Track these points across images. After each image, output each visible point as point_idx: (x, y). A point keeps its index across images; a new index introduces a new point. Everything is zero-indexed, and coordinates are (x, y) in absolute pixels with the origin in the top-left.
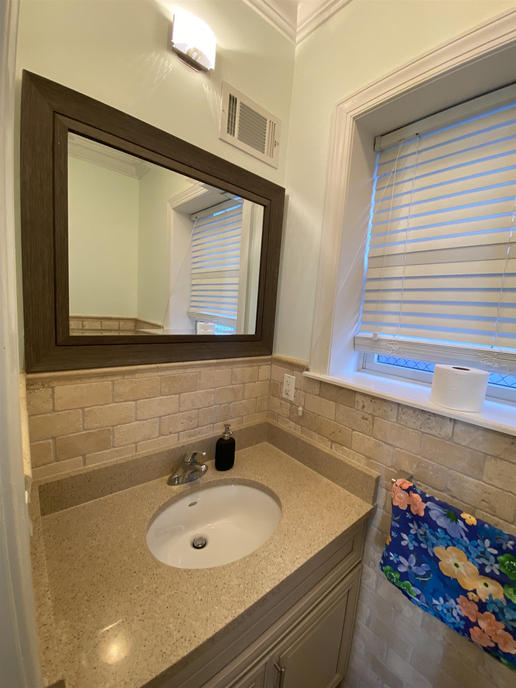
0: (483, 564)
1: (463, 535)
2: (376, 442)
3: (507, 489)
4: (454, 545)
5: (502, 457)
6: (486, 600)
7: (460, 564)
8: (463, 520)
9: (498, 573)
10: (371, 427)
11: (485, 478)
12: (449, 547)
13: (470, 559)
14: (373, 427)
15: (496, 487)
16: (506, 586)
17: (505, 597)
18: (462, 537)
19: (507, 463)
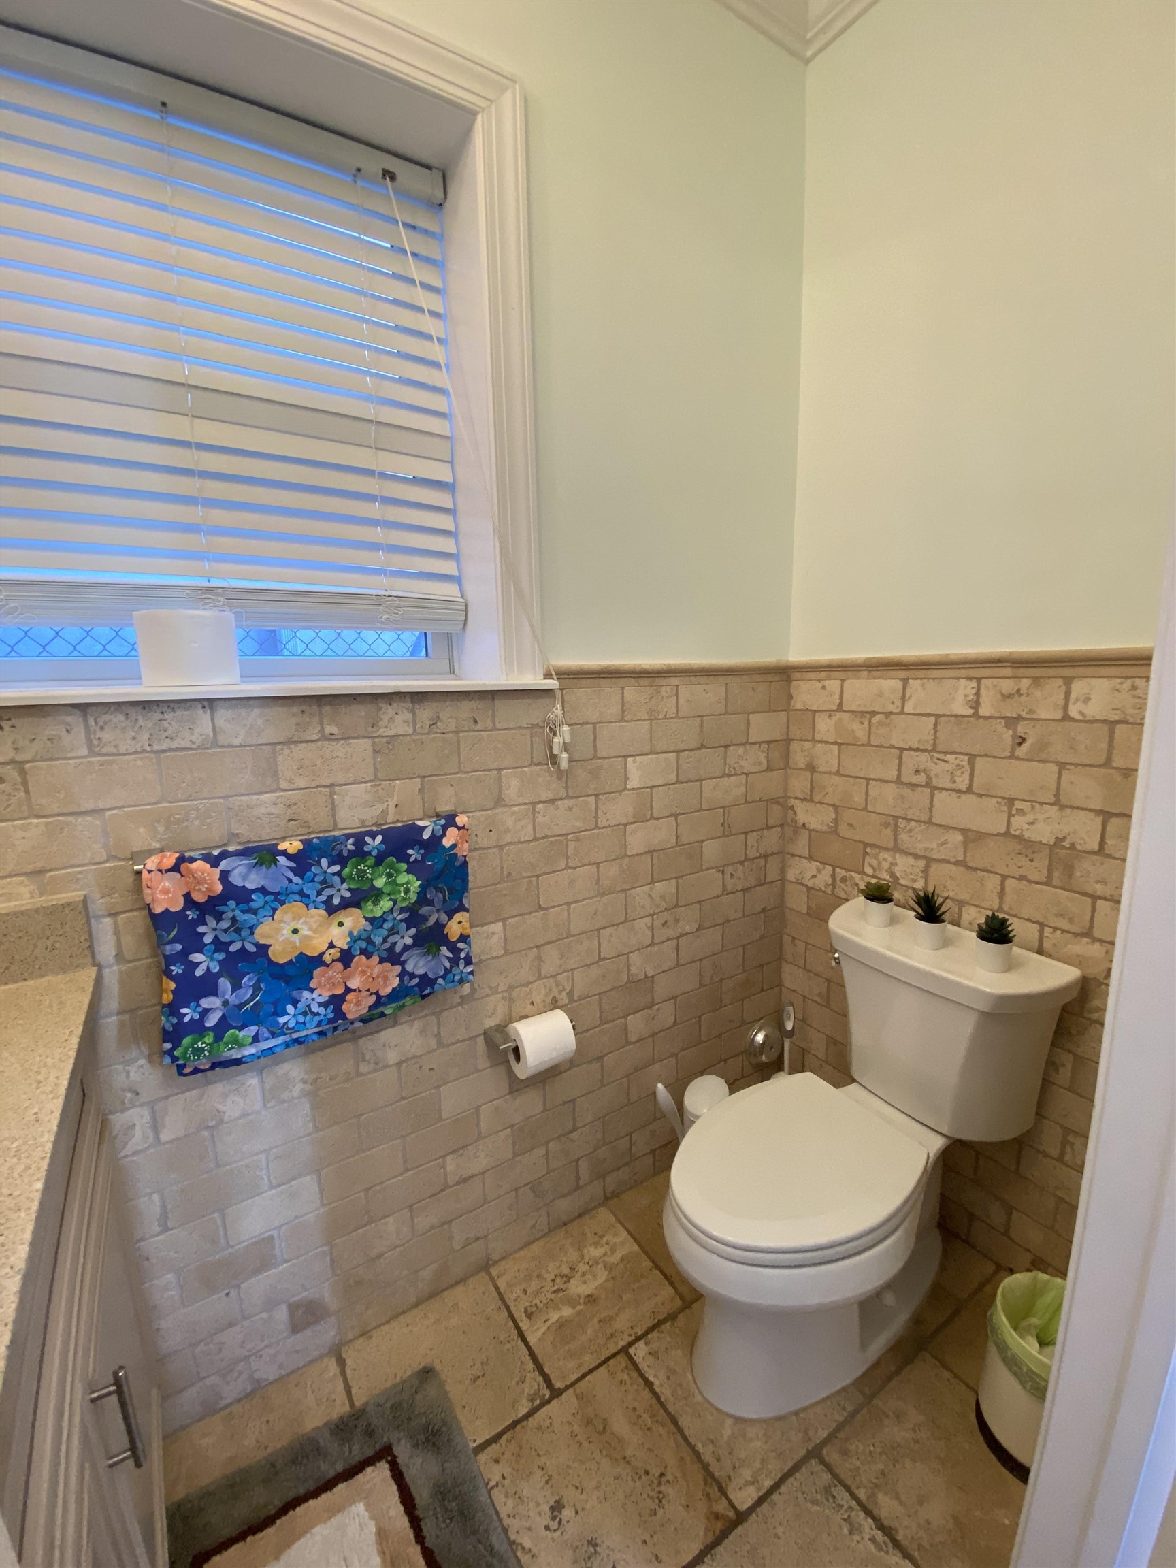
0: (329, 897)
1: (291, 875)
2: (47, 824)
3: (314, 784)
4: (283, 903)
5: (295, 739)
6: (348, 943)
7: (298, 926)
8: (284, 853)
9: (348, 895)
10: (22, 794)
11: (283, 785)
12: (277, 912)
13: (311, 905)
14: (27, 792)
15: (301, 789)
16: (362, 904)
17: (367, 919)
18: (290, 881)
19: (304, 745)
